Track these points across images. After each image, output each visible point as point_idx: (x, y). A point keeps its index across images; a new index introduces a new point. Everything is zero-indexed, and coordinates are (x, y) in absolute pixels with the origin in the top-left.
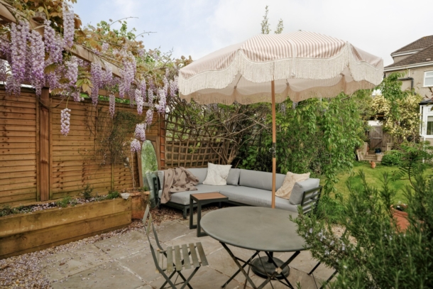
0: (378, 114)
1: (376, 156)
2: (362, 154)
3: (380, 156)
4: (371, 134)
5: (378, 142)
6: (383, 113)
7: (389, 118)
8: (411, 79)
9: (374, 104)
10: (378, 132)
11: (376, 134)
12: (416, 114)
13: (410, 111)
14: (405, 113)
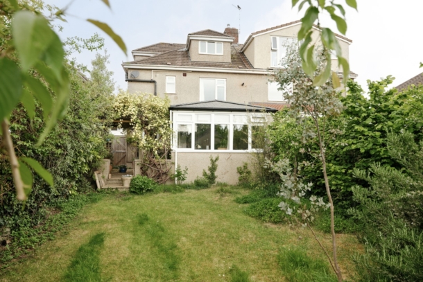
0: (122, 118)
1: (122, 180)
2: (103, 177)
3: (127, 179)
4: (113, 146)
5: (122, 156)
6: (128, 118)
7: (137, 125)
8: (153, 82)
9: (117, 104)
10: (122, 144)
11: (119, 147)
12: (167, 121)
13: (161, 117)
14: (154, 118)
